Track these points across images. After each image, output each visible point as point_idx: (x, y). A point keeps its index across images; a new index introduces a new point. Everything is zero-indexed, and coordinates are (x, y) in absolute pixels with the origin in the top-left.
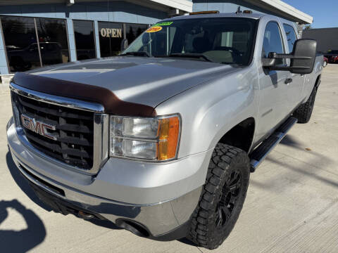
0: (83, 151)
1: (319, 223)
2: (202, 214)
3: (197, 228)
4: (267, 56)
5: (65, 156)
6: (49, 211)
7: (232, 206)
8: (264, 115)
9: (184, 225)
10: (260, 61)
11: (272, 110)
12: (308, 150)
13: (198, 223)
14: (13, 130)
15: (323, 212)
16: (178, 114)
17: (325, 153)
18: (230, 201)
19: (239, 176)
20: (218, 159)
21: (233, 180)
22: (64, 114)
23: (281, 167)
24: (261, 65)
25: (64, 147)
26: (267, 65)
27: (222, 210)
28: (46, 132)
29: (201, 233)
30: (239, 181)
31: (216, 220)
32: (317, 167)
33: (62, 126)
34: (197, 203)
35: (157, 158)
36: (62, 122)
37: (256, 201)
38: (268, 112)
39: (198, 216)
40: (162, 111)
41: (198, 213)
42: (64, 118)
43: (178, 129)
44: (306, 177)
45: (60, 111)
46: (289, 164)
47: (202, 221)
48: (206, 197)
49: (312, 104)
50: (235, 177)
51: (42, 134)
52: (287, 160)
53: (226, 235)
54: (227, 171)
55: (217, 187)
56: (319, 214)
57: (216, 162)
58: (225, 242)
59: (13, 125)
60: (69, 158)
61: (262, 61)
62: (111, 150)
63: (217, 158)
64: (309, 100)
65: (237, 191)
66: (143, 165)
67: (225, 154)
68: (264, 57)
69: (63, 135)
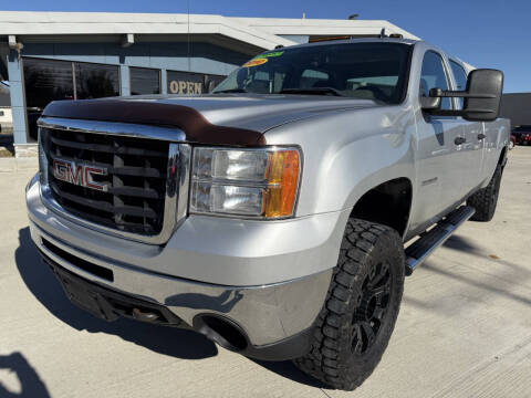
0: (147, 208)
1: (520, 360)
2: (331, 321)
3: (322, 345)
4: (427, 94)
5: (118, 219)
6: (80, 329)
7: (378, 323)
8: (424, 183)
9: (303, 335)
10: (417, 102)
11: (436, 179)
12: (493, 257)
13: (325, 337)
14: (36, 191)
15: (525, 345)
16: (297, 146)
17: (521, 263)
18: (374, 314)
19: (387, 274)
20: (357, 237)
21: (379, 278)
22: (122, 150)
23: (452, 280)
24: (419, 107)
25: (118, 202)
26: (428, 106)
27: (361, 327)
28: (91, 180)
29: (328, 354)
30: (389, 282)
31: (352, 338)
32: (511, 282)
33: (118, 169)
34: (323, 302)
35: (263, 215)
36: (118, 162)
37: (414, 325)
38: (430, 181)
39: (325, 324)
40: (274, 140)
41: (325, 320)
42: (121, 156)
43: (297, 171)
44: (492, 294)
45: (116, 145)
46: (465, 275)
47: (330, 333)
48: (338, 293)
49: (496, 191)
50: (383, 274)
51: (85, 185)
52: (461, 271)
53: (368, 370)
54: (371, 254)
55: (356, 278)
56: (519, 347)
57: (353, 241)
58: (367, 382)
59: (37, 183)
60: (123, 222)
61: (421, 101)
62: (191, 206)
63: (355, 235)
64: (490, 184)
65: (385, 300)
66: (242, 225)
67: (366, 230)
68: (422, 96)
69: (118, 183)
